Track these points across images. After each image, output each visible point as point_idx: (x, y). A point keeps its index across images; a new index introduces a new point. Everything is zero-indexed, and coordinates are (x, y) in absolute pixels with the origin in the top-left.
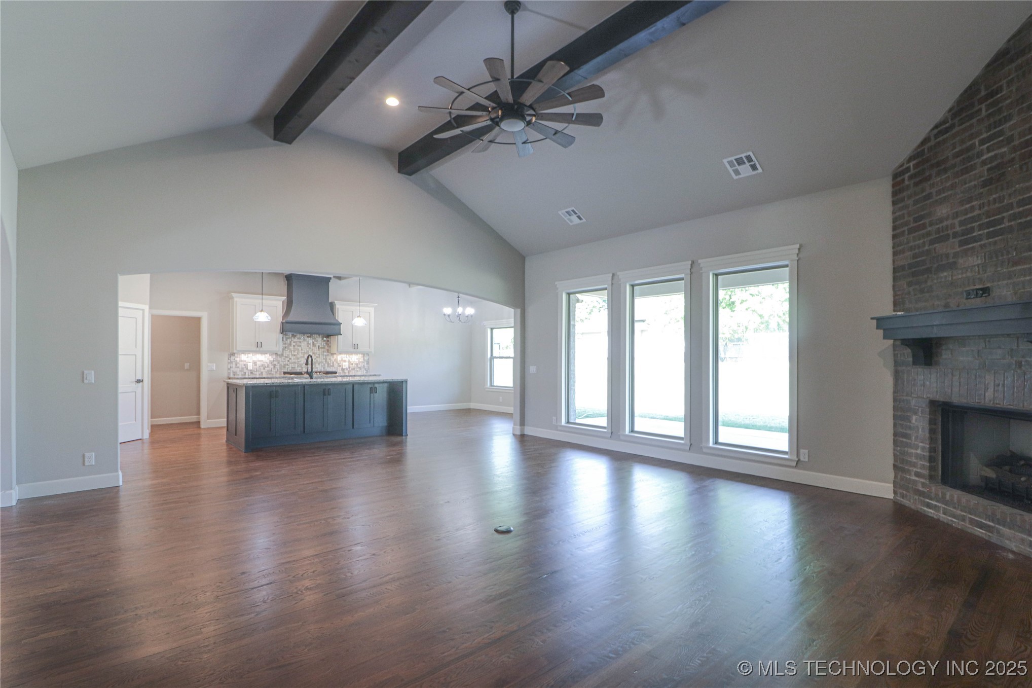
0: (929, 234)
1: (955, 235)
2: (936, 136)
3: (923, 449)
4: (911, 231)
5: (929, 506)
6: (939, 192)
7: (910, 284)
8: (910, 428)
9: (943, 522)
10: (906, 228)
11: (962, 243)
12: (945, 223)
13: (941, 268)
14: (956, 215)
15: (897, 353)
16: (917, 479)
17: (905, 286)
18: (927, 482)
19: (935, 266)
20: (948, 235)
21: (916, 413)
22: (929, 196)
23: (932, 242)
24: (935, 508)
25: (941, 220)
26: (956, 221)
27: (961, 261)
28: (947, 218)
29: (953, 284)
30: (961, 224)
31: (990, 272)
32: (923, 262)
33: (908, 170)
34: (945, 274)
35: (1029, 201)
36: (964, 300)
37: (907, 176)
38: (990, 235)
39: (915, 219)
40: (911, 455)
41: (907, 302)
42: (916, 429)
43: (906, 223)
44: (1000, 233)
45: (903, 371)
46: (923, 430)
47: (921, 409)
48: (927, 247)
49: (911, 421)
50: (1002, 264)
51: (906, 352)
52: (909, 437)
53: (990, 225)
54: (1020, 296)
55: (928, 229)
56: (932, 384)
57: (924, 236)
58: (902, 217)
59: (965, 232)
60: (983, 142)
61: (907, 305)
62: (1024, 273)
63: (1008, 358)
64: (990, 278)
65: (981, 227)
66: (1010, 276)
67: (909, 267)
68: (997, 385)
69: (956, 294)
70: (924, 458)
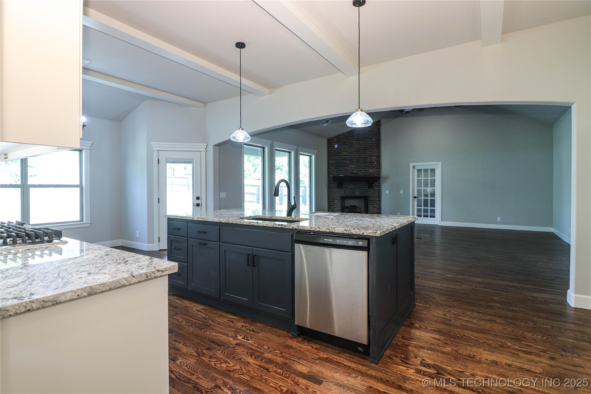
0: (341, 157)
1: (348, 160)
2: (343, 136)
3: (339, 208)
4: (335, 155)
6: (344, 149)
7: (335, 168)
8: (335, 203)
10: (333, 154)
11: (350, 162)
12: (346, 156)
13: (344, 166)
14: (349, 156)
15: (330, 185)
17: (333, 169)
19: (343, 165)
21: (337, 199)
22: (341, 149)
23: (342, 160)
25: (345, 155)
26: (349, 157)
27: (350, 166)
28: (346, 155)
29: (347, 170)
30: (350, 158)
31: (357, 169)
32: (339, 164)
33: (334, 140)
34: (346, 168)
35: (366, 158)
36: (350, 174)
37: (334, 141)
38: (357, 162)
39: (336, 153)
40: (335, 210)
41: (334, 172)
42: (337, 203)
43: (334, 153)
44: (359, 162)
45: (332, 190)
46: (339, 203)
47: (338, 199)
48: (340, 160)
49: (335, 202)
50: (360, 168)
51: (334, 185)
52: (335, 206)
53: (357, 160)
54: (364, 175)
55: (341, 156)
56: (341, 192)
57: (339, 157)
58: (332, 151)
59: (351, 160)
60: (355, 143)
61: (334, 173)
62: (364, 171)
63: (361, 186)
64: (357, 171)
65: (355, 160)
66: (361, 171)
67: (335, 164)
68: (358, 192)
69: (348, 173)
70: (339, 210)
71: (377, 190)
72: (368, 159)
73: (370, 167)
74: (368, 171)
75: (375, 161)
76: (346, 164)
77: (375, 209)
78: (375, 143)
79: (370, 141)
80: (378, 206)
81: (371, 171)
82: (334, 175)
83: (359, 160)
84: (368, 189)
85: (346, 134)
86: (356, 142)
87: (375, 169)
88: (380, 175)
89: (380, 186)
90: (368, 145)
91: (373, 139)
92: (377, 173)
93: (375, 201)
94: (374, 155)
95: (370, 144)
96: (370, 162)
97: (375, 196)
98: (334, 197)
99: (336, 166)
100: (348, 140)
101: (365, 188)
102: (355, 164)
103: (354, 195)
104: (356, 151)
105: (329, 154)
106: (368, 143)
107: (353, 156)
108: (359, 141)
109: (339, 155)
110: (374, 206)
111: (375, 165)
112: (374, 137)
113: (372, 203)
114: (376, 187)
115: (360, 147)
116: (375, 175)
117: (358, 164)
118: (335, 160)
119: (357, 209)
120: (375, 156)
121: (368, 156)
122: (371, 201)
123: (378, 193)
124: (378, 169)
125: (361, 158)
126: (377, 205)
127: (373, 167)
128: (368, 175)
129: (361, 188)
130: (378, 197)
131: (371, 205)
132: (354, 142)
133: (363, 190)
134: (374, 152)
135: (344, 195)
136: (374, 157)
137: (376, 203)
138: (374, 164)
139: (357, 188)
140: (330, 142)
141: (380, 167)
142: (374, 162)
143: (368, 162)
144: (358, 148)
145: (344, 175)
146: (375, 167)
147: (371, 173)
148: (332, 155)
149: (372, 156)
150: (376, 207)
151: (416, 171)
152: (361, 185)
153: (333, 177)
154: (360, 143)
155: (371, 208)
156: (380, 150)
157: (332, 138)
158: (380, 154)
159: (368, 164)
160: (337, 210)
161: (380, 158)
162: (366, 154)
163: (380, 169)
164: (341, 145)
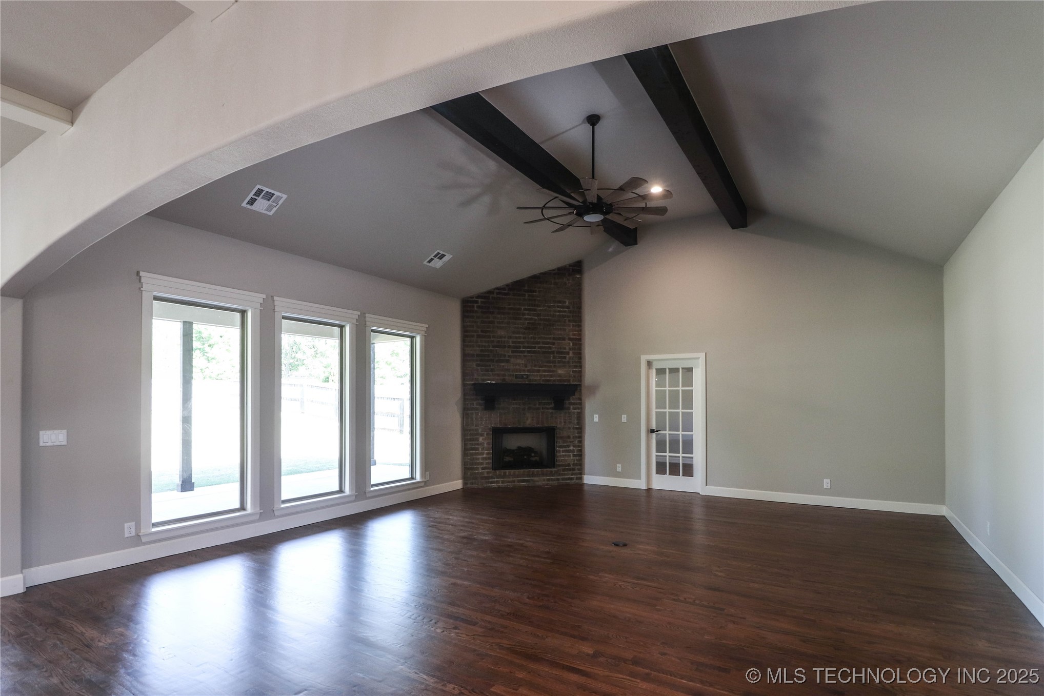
0: (493, 342)
1: (509, 347)
2: (498, 293)
3: (488, 454)
4: (478, 336)
5: (492, 483)
6: (499, 322)
7: (478, 365)
8: (478, 444)
9: (502, 487)
10: (475, 334)
11: (513, 352)
12: (503, 339)
13: (502, 361)
14: (510, 337)
15: (468, 404)
16: (483, 471)
17: (475, 366)
18: (491, 470)
19: (497, 359)
20: (505, 346)
21: (482, 435)
22: (492, 322)
23: (494, 346)
24: (497, 482)
25: (501, 337)
26: (511, 340)
27: (512, 360)
28: (505, 337)
29: (508, 370)
30: (513, 342)
31: (529, 368)
32: (488, 356)
33: (477, 302)
34: (503, 364)
35: (548, 343)
36: (514, 378)
37: (476, 305)
38: (529, 352)
39: (483, 331)
40: (478, 459)
41: (475, 375)
42: (482, 444)
43: (476, 331)
44: (534, 352)
45: (472, 413)
46: (488, 444)
47: (485, 433)
48: (491, 348)
49: (478, 441)
50: (535, 365)
51: (475, 403)
52: (477, 449)
53: (529, 347)
54: (543, 381)
55: (492, 339)
56: (494, 419)
57: (488, 342)
58: (472, 327)
59: (514, 347)
60: (525, 309)
61: (476, 376)
62: (545, 371)
63: (537, 406)
64: (528, 371)
65: (524, 347)
66: (539, 371)
67: (477, 355)
68: (533, 417)
69: (510, 375)
70: (489, 458)
71: (574, 413)
72: (553, 346)
73: (559, 362)
74: (553, 371)
75: (570, 349)
76: (505, 356)
77: (570, 456)
78: (570, 312)
79: (558, 307)
80: (576, 449)
81: (560, 371)
82: (476, 379)
84: (553, 411)
85: (504, 289)
86: (526, 307)
87: (570, 367)
88: (580, 381)
89: (581, 404)
90: (554, 316)
91: (565, 302)
92: (574, 376)
93: (569, 437)
94: (567, 338)
95: (559, 312)
96: (558, 353)
97: (569, 428)
98: (476, 430)
99: (481, 360)
100: (510, 304)
101: (548, 409)
102: (525, 356)
103: (522, 425)
104: (526, 328)
105: (466, 334)
106: (555, 311)
107: (520, 338)
108: (533, 305)
109: (489, 337)
110: (567, 449)
111: (570, 358)
112: (569, 299)
113: (564, 443)
114: (572, 407)
115: (535, 320)
116: (569, 381)
117: (531, 356)
119: (533, 455)
120: (570, 339)
121: (554, 339)
122: (562, 438)
123: (576, 422)
124: (576, 367)
125: (538, 343)
126: (574, 446)
127: (564, 362)
128: (555, 381)
129: (538, 409)
130: (577, 428)
131: (562, 447)
132: (522, 308)
133: (542, 413)
134: (567, 330)
135: (499, 426)
136: (567, 341)
137: (572, 442)
138: (567, 356)
139: (529, 409)
140: (468, 306)
141: (580, 362)
142: (568, 353)
143: (553, 353)
144: (531, 322)
145: (499, 381)
146: (569, 362)
147: (560, 376)
148: (473, 336)
149: (564, 339)
150: (573, 451)
151: (654, 371)
152: (537, 402)
153: (474, 384)
154: (535, 310)
155: (561, 454)
156: (580, 326)
157: (473, 298)
158: (580, 335)
159: (554, 357)
160: (483, 458)
161: (581, 343)
162: (550, 335)
163: (581, 367)
164: (493, 313)
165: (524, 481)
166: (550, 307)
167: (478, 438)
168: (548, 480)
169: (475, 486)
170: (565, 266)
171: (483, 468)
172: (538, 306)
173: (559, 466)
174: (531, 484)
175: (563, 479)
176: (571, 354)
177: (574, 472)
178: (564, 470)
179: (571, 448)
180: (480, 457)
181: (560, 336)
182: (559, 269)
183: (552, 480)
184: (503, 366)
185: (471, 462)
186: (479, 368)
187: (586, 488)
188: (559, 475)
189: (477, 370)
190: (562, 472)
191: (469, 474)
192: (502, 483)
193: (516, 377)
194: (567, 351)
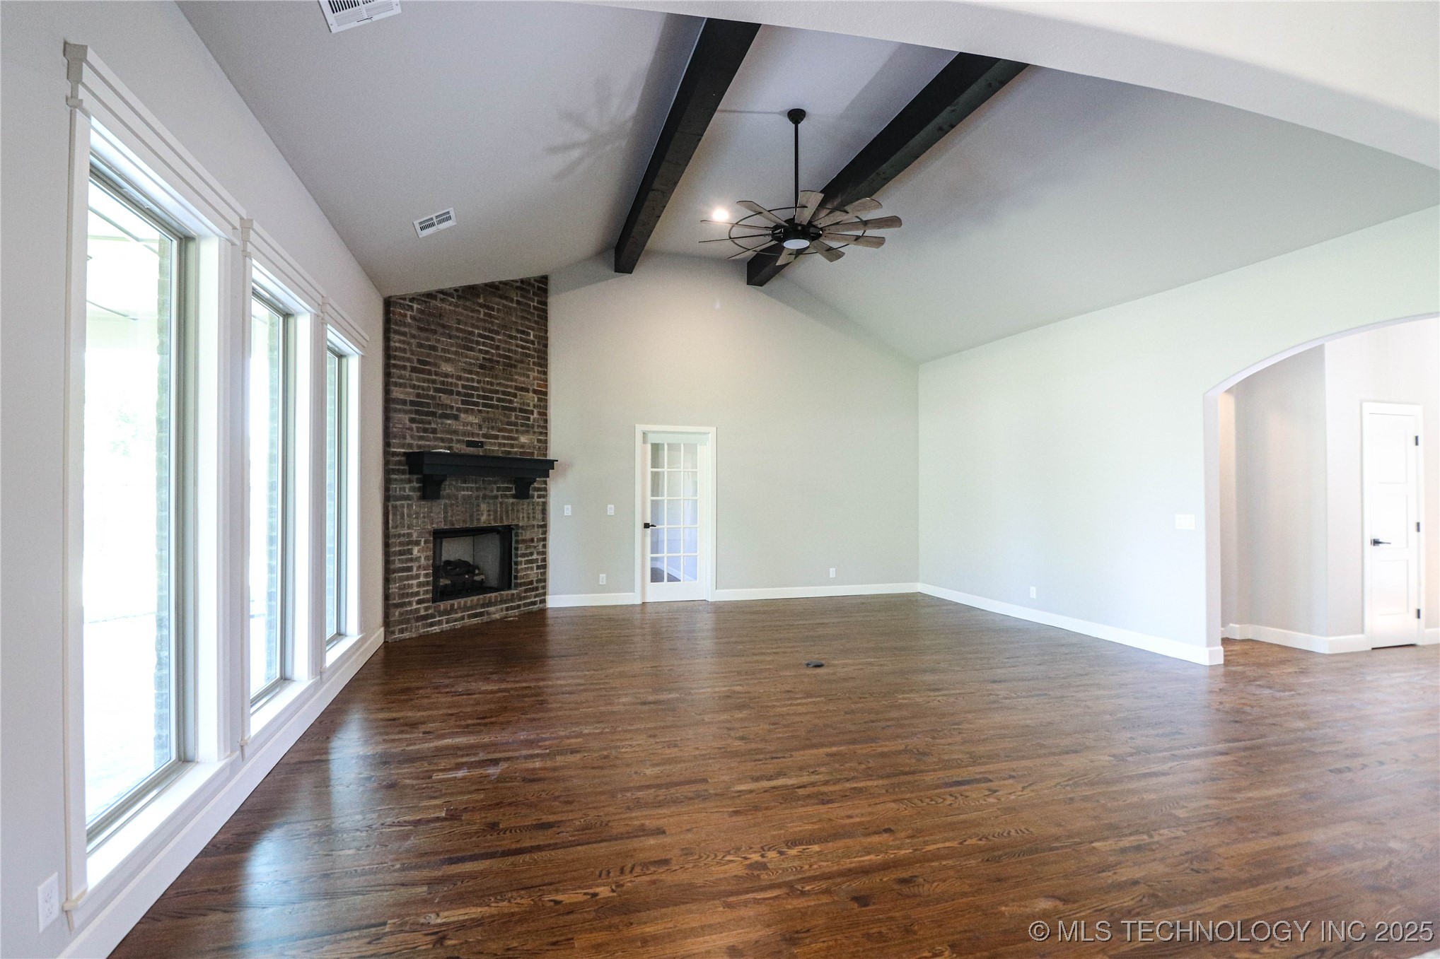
0: (434, 382)
1: (458, 393)
2: (442, 300)
3: (426, 575)
4: (414, 370)
5: (432, 625)
6: (444, 350)
7: (412, 420)
8: (411, 560)
9: (447, 631)
10: (408, 364)
11: (463, 402)
12: (450, 380)
14: (460, 378)
15: (396, 488)
16: (419, 606)
17: (407, 422)
18: (431, 604)
19: (440, 412)
20: (453, 391)
21: (417, 543)
23: (436, 390)
24: (440, 623)
25: (446, 376)
26: (460, 383)
27: (462, 415)
28: (452, 376)
29: (455, 432)
30: (464, 387)
31: (484, 431)
32: (428, 405)
33: (411, 308)
34: (449, 422)
35: (509, 394)
36: (465, 447)
37: (409, 313)
38: (485, 405)
39: (420, 361)
40: (410, 586)
41: (408, 437)
42: (418, 559)
43: (409, 360)
44: (491, 406)
45: (403, 506)
46: (427, 558)
47: (423, 540)
48: (432, 393)
49: (412, 554)
50: (493, 428)
51: (407, 486)
52: (410, 569)
53: (484, 398)
54: (503, 452)
55: (434, 377)
56: (438, 514)
57: (428, 381)
58: (404, 351)
59: (466, 395)
60: (480, 335)
61: (409, 440)
62: (504, 437)
63: (495, 492)
64: (485, 436)
65: (479, 397)
66: (496, 437)
67: (412, 403)
68: (488, 511)
69: (459, 441)
70: (427, 583)
71: (538, 503)
72: (515, 400)
73: (522, 425)
74: (512, 438)
75: (534, 406)
76: (452, 408)
77: (532, 569)
78: (535, 350)
79: (521, 340)
80: (540, 557)
81: (523, 439)
82: (410, 446)
83: (492, 399)
84: (514, 500)
86: (481, 332)
87: (534, 433)
88: (547, 455)
89: (545, 490)
90: (516, 352)
91: (528, 334)
92: (539, 448)
93: (532, 540)
94: (531, 389)
95: (523, 347)
96: (521, 410)
97: (533, 526)
98: (409, 535)
99: (417, 412)
100: (459, 322)
101: (506, 496)
102: (480, 411)
103: (475, 525)
104: (482, 367)
105: (394, 362)
106: (517, 346)
107: (473, 380)
108: (490, 331)
109: (429, 373)
110: (530, 558)
111: (534, 419)
112: (533, 330)
113: (526, 549)
114: (536, 494)
115: (493, 355)
116: (533, 454)
117: (488, 412)
118: (414, 387)
119: (476, 571)
120: (535, 392)
121: (517, 388)
122: (524, 541)
124: (541, 433)
125: (497, 392)
126: (537, 554)
127: (527, 426)
128: (516, 453)
129: (496, 497)
130: (542, 526)
131: (524, 555)
132: (476, 331)
133: (501, 503)
134: (531, 377)
135: (443, 526)
136: (531, 394)
137: (535, 547)
138: (532, 417)
139: (485, 497)
141: (546, 428)
142: (532, 413)
143: (514, 409)
144: (487, 357)
145: (448, 451)
146: (532, 426)
147: (522, 446)
148: (404, 368)
149: (527, 390)
150: (536, 561)
151: (649, 447)
152: (495, 486)
153: (402, 454)
154: (493, 339)
155: (524, 566)
156: (545, 373)
157: (405, 299)
158: (546, 386)
159: (517, 417)
160: (419, 585)
161: (547, 399)
162: (512, 381)
163: (546, 434)
164: (435, 332)
165: (476, 615)
166: (511, 337)
167: (412, 549)
168: (507, 609)
169: (406, 635)
170: (530, 279)
171: (419, 602)
172: (497, 333)
173: (521, 585)
174: (485, 618)
175: (525, 605)
176: (536, 415)
177: (537, 592)
178: (526, 591)
179: (535, 557)
180: (415, 582)
181: (523, 385)
182: (522, 281)
183: (512, 608)
184: (450, 424)
185: (402, 592)
186: (414, 426)
187: (550, 614)
188: (520, 599)
189: (411, 429)
190: (523, 595)
191: (397, 614)
192: (447, 623)
193: (470, 444)
194: (531, 408)
